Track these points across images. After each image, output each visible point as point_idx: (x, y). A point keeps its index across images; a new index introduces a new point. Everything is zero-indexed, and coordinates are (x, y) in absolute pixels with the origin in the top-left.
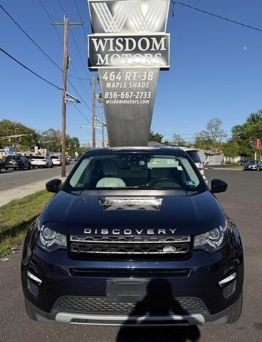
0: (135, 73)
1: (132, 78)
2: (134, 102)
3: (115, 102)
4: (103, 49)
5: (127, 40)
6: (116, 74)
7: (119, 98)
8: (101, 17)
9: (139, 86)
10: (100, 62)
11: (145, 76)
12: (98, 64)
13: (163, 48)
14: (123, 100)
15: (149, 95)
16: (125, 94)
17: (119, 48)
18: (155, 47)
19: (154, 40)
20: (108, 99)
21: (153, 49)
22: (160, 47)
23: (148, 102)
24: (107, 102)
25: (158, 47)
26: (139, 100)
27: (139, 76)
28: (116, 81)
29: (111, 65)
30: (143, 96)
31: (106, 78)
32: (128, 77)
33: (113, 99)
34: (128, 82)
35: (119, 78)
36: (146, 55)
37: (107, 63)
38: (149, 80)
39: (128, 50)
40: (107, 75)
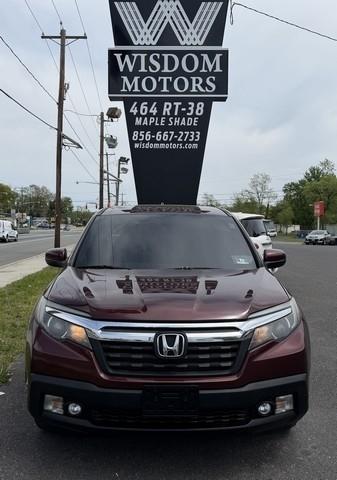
0: (177, 104)
1: (172, 111)
2: (175, 146)
3: (148, 146)
4: (131, 68)
5: (166, 56)
6: (149, 106)
7: (153, 141)
8: (128, 22)
9: (183, 123)
10: (126, 88)
11: (191, 109)
12: (124, 90)
13: (218, 70)
14: (159, 142)
15: (198, 136)
16: (162, 134)
17: (154, 68)
18: (206, 68)
19: (205, 56)
20: (138, 142)
21: (203, 70)
22: (214, 68)
23: (195, 146)
24: (137, 146)
25: (210, 67)
26: (184, 143)
27: (184, 109)
28: (149, 115)
29: (143, 92)
30: (189, 137)
31: (134, 111)
32: (166, 110)
33: (145, 141)
34: (167, 117)
35: (154, 111)
36: (194, 79)
37: (136, 89)
38: (198, 114)
39: (167, 70)
40: (138, 106)
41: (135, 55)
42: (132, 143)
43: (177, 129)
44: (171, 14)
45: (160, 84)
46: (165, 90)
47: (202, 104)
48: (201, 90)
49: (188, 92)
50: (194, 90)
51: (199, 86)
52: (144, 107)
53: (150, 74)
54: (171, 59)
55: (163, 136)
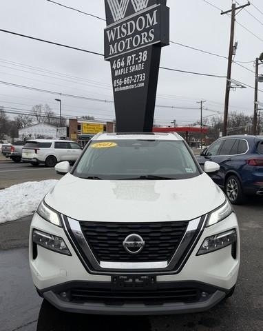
0: (133, 56)
1: (131, 61)
2: (133, 87)
3: (121, 89)
5: (128, 24)
6: (121, 61)
7: (123, 85)
9: (137, 69)
10: (112, 52)
11: (140, 57)
12: (111, 54)
13: (155, 23)
14: (125, 86)
15: (144, 77)
17: (124, 34)
18: (149, 24)
19: (148, 15)
20: (116, 87)
22: (153, 23)
23: (143, 84)
24: (116, 90)
25: (151, 22)
26: (137, 83)
27: (137, 59)
28: (121, 67)
29: (119, 52)
30: (140, 79)
31: (114, 67)
32: (129, 62)
33: (119, 86)
34: (129, 66)
35: (123, 64)
36: (143, 34)
37: (116, 52)
38: (144, 60)
39: (129, 33)
40: (116, 63)
41: (115, 29)
42: (114, 88)
43: (134, 74)
45: (126, 44)
46: (129, 48)
47: (146, 52)
48: (146, 41)
49: (140, 45)
50: (143, 43)
51: (145, 39)
52: (118, 63)
53: (122, 39)
54: (131, 24)
55: (127, 81)
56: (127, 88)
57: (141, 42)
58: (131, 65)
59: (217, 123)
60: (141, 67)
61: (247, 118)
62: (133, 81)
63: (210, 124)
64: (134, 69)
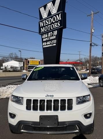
0: (51, 33)
1: (50, 35)
2: (51, 45)
6: (46, 35)
7: (47, 45)
9: (52, 38)
10: (42, 31)
14: (48, 45)
15: (56, 41)
17: (47, 24)
19: (57, 16)
20: (44, 46)
22: (59, 19)
23: (55, 44)
24: (44, 47)
26: (53, 44)
27: (53, 34)
28: (46, 37)
30: (54, 42)
33: (45, 45)
34: (49, 37)
35: (47, 36)
36: (55, 24)
37: (44, 31)
38: (56, 34)
39: (49, 23)
40: (44, 36)
41: (43, 21)
42: (43, 46)
43: (51, 40)
44: (50, 6)
45: (48, 28)
46: (49, 29)
47: (56, 31)
48: (57, 27)
52: (45, 35)
53: (46, 26)
54: (50, 20)
55: (48, 43)
56: (49, 46)
57: (54, 27)
58: (50, 36)
59: (86, 60)
60: (54, 37)
61: (98, 58)
62: (51, 43)
63: (83, 61)
64: (51, 38)
